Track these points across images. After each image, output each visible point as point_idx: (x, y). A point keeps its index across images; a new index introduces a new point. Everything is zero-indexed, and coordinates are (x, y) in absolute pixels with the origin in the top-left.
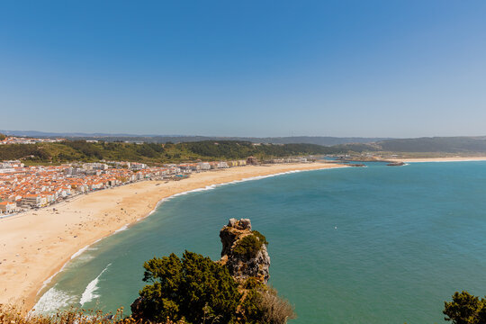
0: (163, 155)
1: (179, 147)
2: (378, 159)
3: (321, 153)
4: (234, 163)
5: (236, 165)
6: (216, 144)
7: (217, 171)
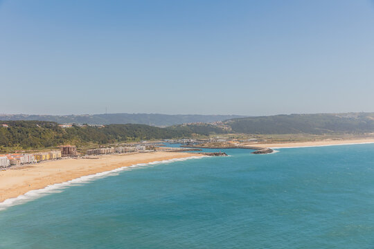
2: (236, 144)
3: (157, 138)
4: (44, 156)
5: (48, 158)
6: (4, 125)
7: (20, 168)
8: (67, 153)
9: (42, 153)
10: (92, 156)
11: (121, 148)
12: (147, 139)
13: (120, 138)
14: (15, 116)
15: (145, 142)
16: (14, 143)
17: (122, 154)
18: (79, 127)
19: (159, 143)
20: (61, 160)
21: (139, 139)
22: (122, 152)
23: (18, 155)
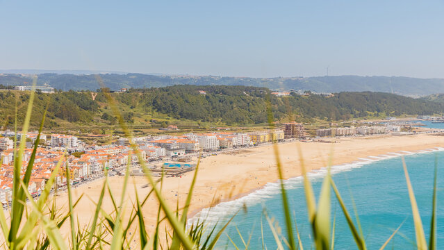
0: (97, 116)
1: (125, 99)
3: (410, 113)
4: (262, 137)
5: (267, 139)
6: (202, 92)
7: (234, 153)
8: (290, 132)
9: (259, 133)
10: (325, 139)
11: (365, 128)
12: (397, 115)
13: (357, 112)
14: (202, 78)
15: (393, 119)
16: (214, 116)
17: (367, 137)
18: (299, 96)
19: (415, 122)
20: (285, 144)
21: (384, 114)
22: (368, 134)
23: (229, 134)
